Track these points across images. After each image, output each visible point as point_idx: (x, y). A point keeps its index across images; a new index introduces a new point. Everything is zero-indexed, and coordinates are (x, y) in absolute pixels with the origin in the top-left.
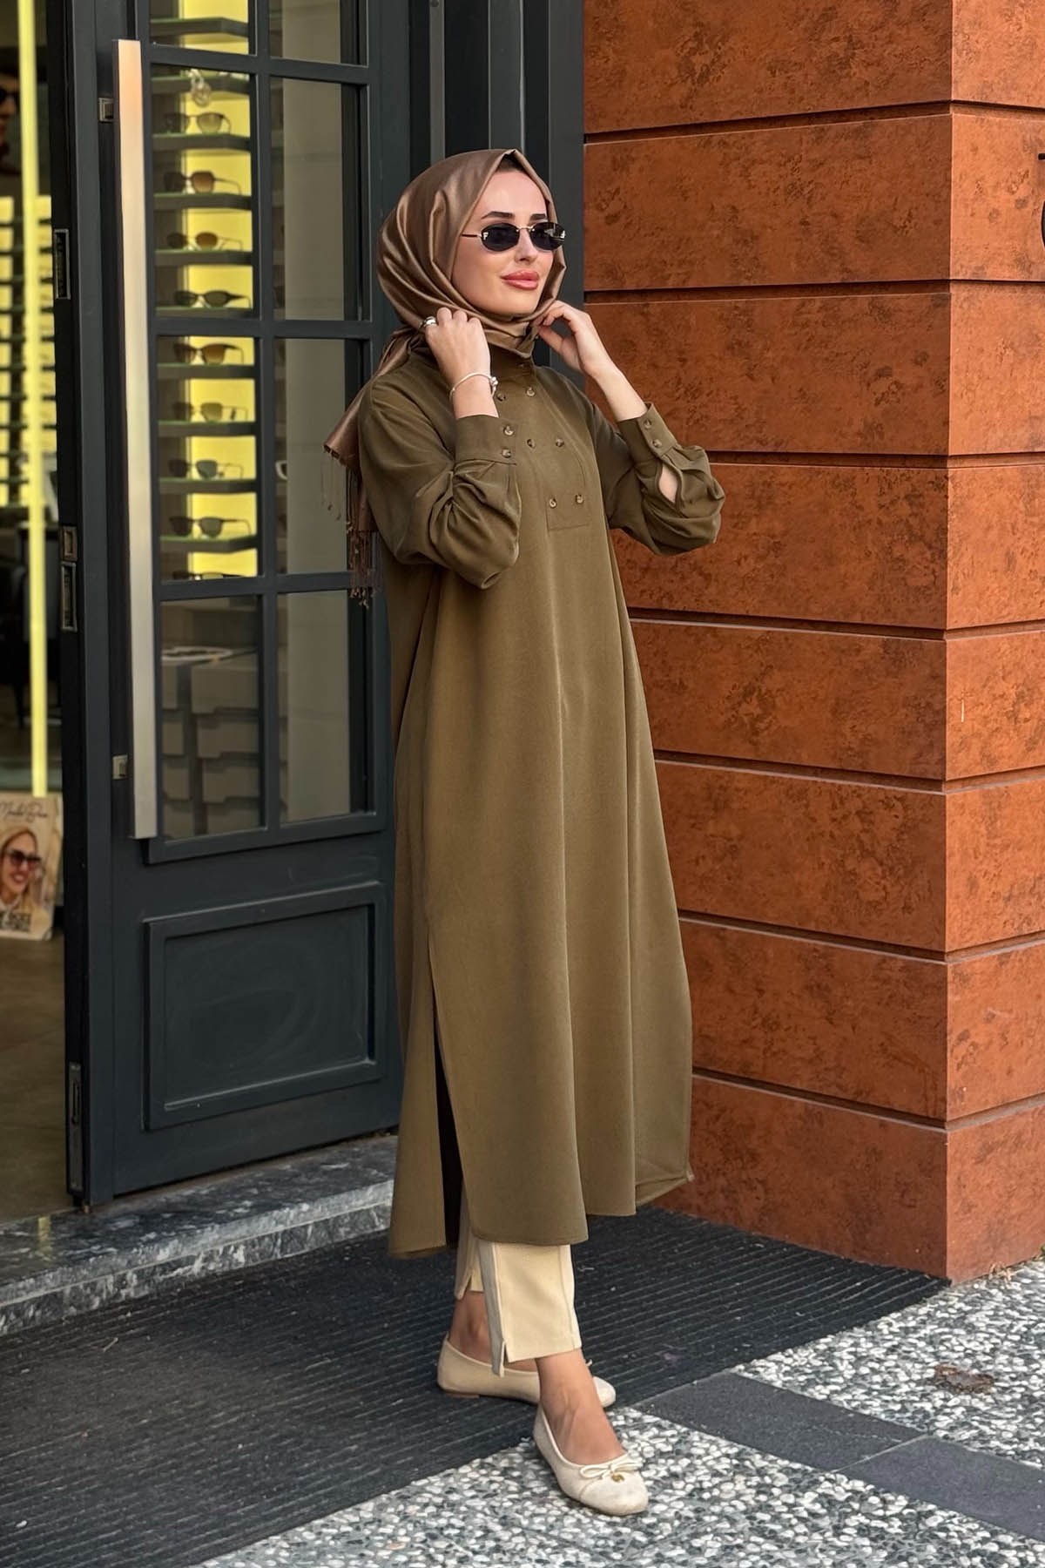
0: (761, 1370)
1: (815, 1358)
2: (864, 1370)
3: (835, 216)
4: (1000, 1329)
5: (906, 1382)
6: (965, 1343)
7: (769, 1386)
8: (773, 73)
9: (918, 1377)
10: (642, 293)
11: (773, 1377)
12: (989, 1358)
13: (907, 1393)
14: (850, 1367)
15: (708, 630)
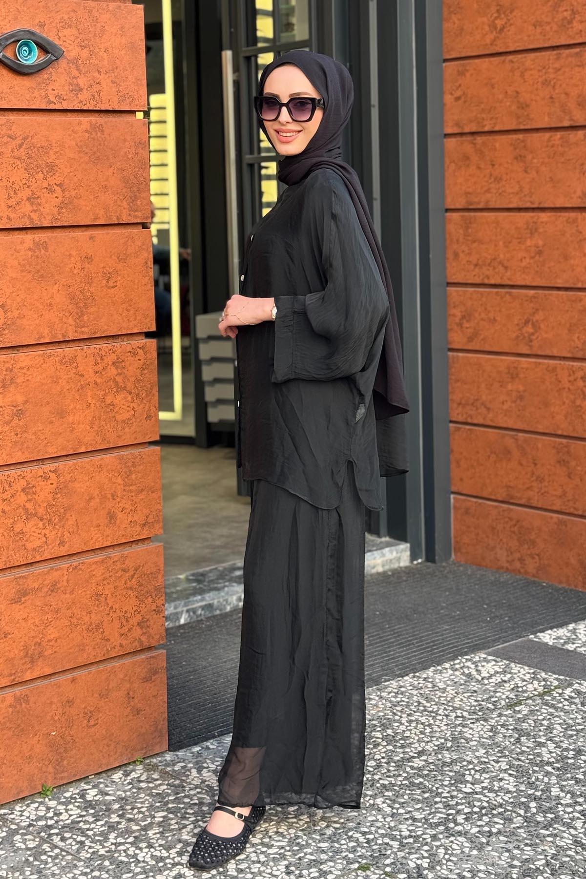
0: (542, 638)
1: (567, 633)
3: (567, 94)
7: (546, 644)
8: (535, 28)
10: (472, 134)
11: (548, 640)
14: (584, 636)
15: (507, 292)
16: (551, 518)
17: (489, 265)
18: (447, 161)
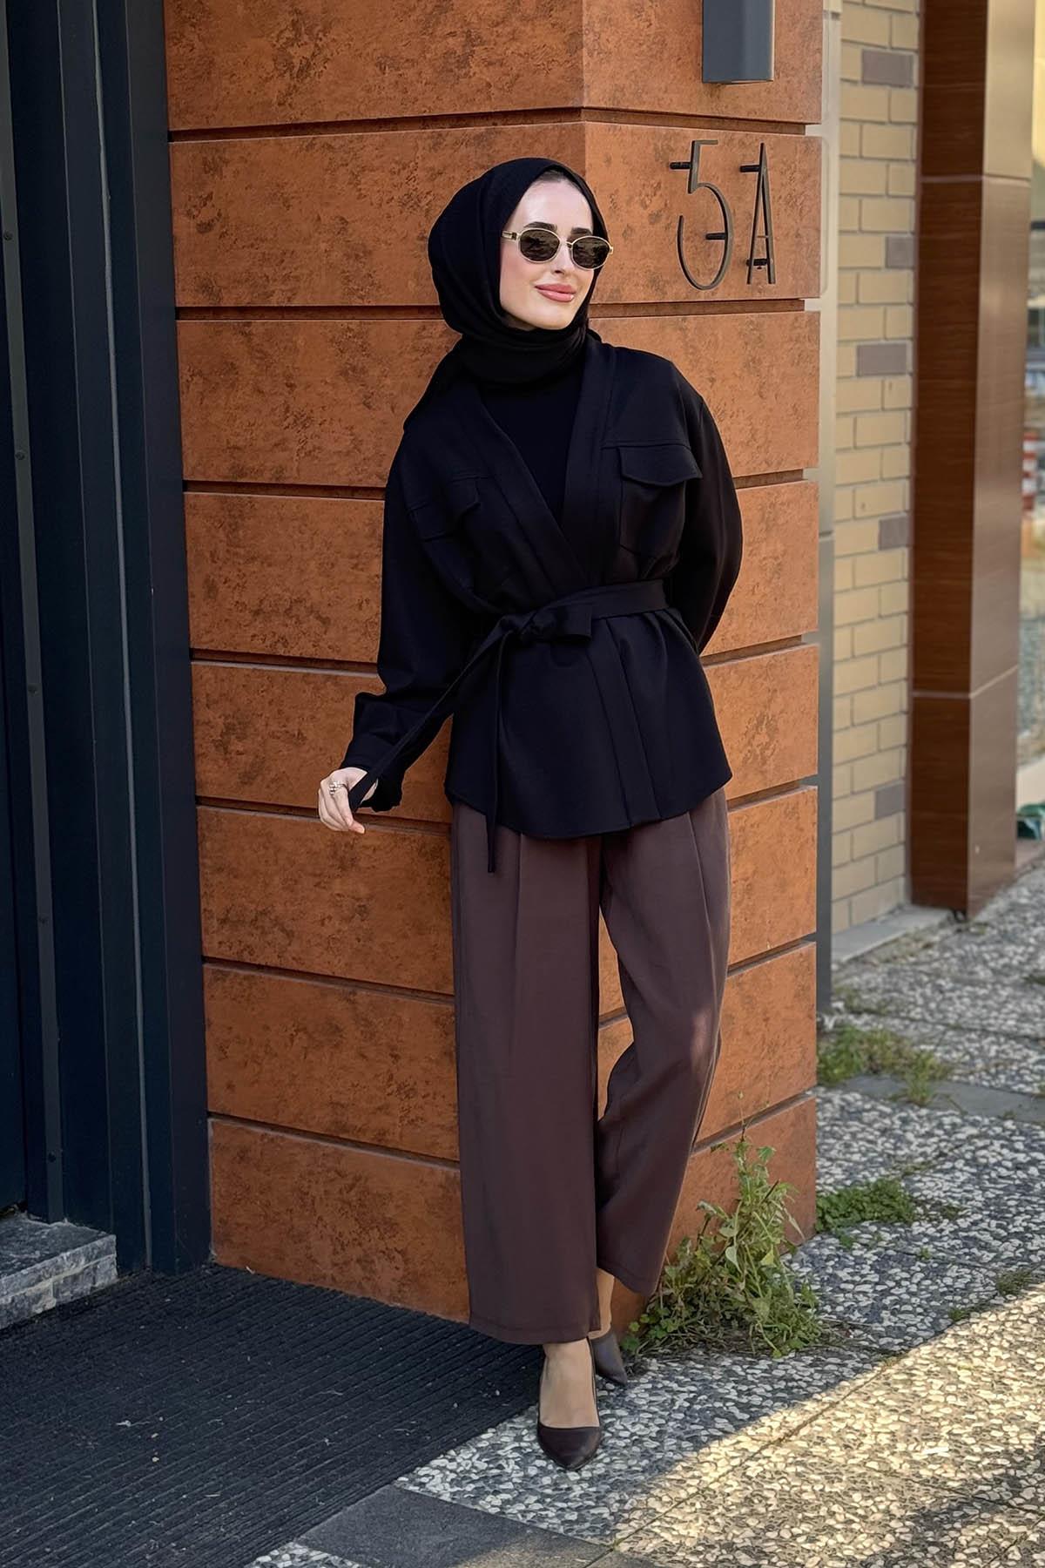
0: (424, 1480)
1: (478, 1459)
2: (532, 1471)
4: (661, 1405)
5: (579, 1482)
6: (629, 1427)
7: (436, 1499)
9: (590, 1475)
10: (242, 311)
11: (440, 1488)
12: (656, 1444)
13: (581, 1496)
14: (517, 1467)
15: (329, 677)
16: (432, 1172)
17: (288, 611)
18: (184, 375)
